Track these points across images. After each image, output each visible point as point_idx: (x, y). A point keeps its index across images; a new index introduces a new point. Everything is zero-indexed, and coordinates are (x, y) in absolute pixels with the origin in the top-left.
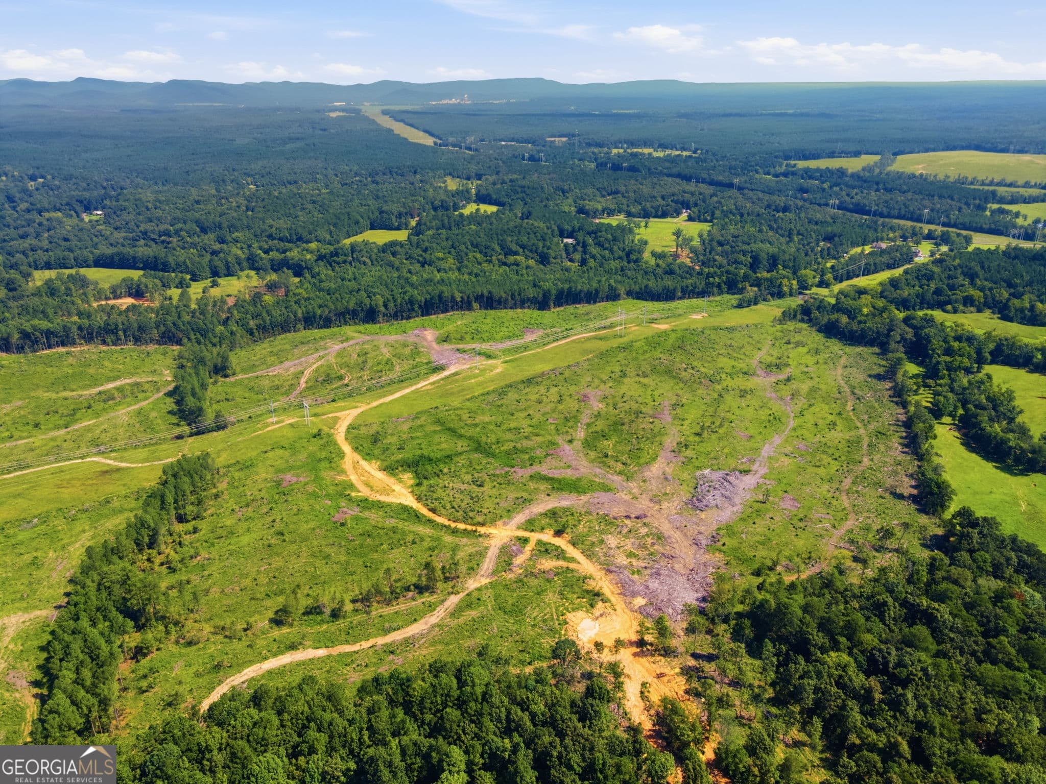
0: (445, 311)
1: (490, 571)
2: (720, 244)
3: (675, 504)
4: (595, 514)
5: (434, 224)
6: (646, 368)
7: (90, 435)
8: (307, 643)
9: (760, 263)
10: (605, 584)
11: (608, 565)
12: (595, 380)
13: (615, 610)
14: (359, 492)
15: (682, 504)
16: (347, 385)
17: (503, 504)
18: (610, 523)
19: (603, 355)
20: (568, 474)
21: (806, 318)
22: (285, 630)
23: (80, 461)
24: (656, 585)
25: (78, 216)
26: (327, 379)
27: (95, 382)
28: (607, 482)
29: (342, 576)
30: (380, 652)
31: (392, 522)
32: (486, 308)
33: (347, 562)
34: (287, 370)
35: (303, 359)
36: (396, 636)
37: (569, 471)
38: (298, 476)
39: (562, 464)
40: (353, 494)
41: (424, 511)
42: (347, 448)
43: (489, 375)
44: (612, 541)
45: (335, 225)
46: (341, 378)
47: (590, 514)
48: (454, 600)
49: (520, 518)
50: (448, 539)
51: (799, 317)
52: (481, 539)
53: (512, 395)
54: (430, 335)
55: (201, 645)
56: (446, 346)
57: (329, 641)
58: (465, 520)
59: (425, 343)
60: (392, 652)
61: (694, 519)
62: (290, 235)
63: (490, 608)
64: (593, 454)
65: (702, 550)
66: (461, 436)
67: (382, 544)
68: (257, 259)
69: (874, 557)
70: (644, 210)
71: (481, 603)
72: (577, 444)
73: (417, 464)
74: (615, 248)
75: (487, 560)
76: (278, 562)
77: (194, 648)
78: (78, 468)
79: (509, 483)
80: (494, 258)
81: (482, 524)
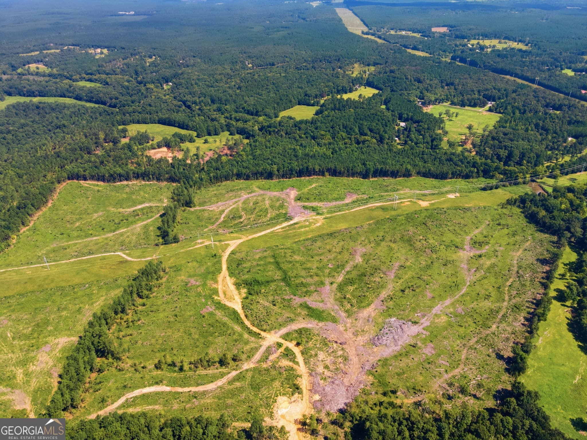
0: (309, 175)
1: (257, 360)
2: (493, 139)
3: (365, 339)
4: (321, 337)
5: (330, 107)
6: (398, 236)
7: (121, 238)
8: (165, 382)
9: (513, 157)
10: (304, 383)
11: (312, 370)
12: (366, 240)
13: (302, 400)
14: (219, 297)
15: (369, 339)
16: (242, 223)
17: (280, 320)
18: (326, 344)
19: (379, 223)
20: (320, 306)
21: (522, 205)
22: (159, 372)
23: (113, 254)
24: (329, 389)
25: (162, 86)
26: (234, 216)
27: (134, 204)
28: (337, 316)
29: (193, 347)
30: (191, 396)
31: (225, 319)
32: (332, 176)
33: (198, 340)
34: (218, 208)
35: (227, 202)
36: (201, 388)
37: (321, 305)
38: (196, 281)
39: (320, 299)
40: (216, 298)
41: (242, 316)
42: (224, 266)
43: (313, 227)
44: (321, 356)
45: (278, 104)
46: (240, 217)
47: (319, 336)
48: (234, 373)
49: (284, 331)
50: (246, 336)
51: (517, 204)
52: (260, 340)
53: (319, 244)
54: (293, 194)
55: (124, 372)
56: (299, 203)
57: (173, 383)
58: (258, 326)
59: (288, 200)
60: (195, 397)
61: (370, 351)
62: (253, 109)
63: (247, 383)
64: (339, 294)
65: (363, 373)
66: (280, 269)
67: (215, 333)
68: (231, 126)
69: (458, 397)
70: (462, 101)
71: (244, 379)
72: (335, 286)
73: (251, 284)
74: (427, 135)
75: (258, 353)
76: (169, 332)
77: (121, 372)
78: (111, 258)
79: (289, 307)
80: (353, 136)
81: (265, 331)
